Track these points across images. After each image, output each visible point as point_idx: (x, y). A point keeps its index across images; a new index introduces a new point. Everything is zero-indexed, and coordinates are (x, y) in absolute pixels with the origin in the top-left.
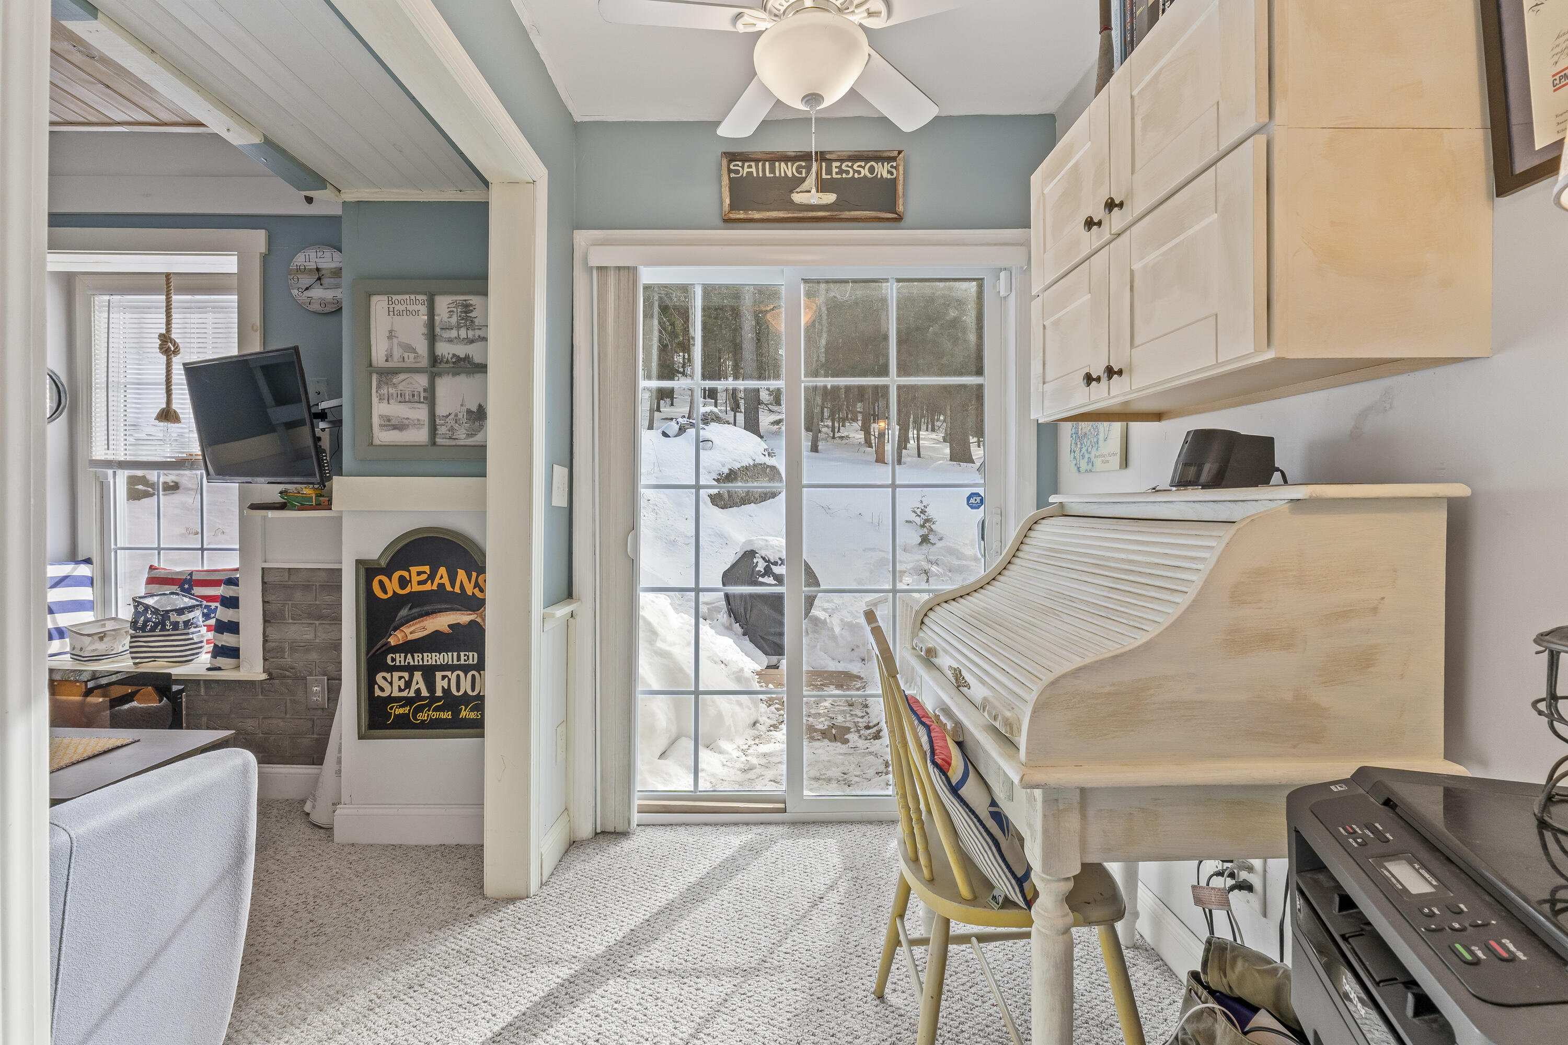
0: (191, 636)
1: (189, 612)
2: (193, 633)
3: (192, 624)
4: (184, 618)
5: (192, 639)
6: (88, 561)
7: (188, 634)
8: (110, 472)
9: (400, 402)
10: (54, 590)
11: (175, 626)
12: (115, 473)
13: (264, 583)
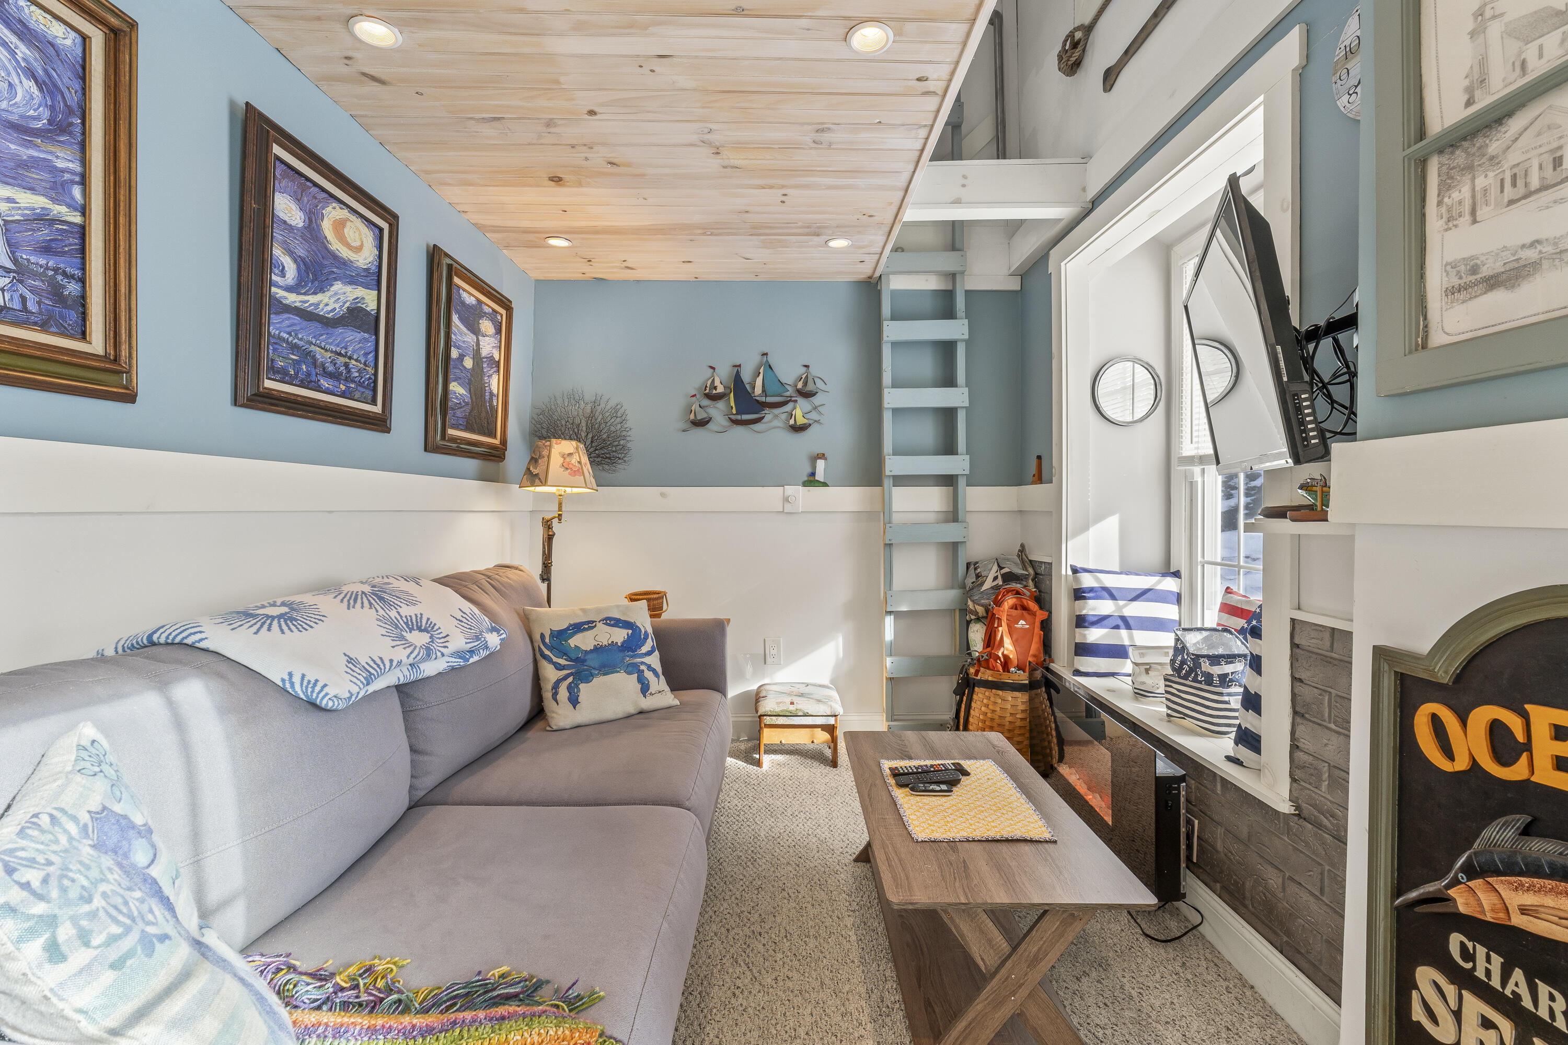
0: (1226, 698)
1: (1227, 663)
2: (1229, 695)
3: (1231, 681)
4: (1216, 670)
5: (1227, 703)
6: (1177, 574)
7: (1221, 694)
8: (1197, 470)
9: (1511, 202)
10: (1135, 603)
11: (1209, 679)
12: (1203, 471)
13: (1294, 646)
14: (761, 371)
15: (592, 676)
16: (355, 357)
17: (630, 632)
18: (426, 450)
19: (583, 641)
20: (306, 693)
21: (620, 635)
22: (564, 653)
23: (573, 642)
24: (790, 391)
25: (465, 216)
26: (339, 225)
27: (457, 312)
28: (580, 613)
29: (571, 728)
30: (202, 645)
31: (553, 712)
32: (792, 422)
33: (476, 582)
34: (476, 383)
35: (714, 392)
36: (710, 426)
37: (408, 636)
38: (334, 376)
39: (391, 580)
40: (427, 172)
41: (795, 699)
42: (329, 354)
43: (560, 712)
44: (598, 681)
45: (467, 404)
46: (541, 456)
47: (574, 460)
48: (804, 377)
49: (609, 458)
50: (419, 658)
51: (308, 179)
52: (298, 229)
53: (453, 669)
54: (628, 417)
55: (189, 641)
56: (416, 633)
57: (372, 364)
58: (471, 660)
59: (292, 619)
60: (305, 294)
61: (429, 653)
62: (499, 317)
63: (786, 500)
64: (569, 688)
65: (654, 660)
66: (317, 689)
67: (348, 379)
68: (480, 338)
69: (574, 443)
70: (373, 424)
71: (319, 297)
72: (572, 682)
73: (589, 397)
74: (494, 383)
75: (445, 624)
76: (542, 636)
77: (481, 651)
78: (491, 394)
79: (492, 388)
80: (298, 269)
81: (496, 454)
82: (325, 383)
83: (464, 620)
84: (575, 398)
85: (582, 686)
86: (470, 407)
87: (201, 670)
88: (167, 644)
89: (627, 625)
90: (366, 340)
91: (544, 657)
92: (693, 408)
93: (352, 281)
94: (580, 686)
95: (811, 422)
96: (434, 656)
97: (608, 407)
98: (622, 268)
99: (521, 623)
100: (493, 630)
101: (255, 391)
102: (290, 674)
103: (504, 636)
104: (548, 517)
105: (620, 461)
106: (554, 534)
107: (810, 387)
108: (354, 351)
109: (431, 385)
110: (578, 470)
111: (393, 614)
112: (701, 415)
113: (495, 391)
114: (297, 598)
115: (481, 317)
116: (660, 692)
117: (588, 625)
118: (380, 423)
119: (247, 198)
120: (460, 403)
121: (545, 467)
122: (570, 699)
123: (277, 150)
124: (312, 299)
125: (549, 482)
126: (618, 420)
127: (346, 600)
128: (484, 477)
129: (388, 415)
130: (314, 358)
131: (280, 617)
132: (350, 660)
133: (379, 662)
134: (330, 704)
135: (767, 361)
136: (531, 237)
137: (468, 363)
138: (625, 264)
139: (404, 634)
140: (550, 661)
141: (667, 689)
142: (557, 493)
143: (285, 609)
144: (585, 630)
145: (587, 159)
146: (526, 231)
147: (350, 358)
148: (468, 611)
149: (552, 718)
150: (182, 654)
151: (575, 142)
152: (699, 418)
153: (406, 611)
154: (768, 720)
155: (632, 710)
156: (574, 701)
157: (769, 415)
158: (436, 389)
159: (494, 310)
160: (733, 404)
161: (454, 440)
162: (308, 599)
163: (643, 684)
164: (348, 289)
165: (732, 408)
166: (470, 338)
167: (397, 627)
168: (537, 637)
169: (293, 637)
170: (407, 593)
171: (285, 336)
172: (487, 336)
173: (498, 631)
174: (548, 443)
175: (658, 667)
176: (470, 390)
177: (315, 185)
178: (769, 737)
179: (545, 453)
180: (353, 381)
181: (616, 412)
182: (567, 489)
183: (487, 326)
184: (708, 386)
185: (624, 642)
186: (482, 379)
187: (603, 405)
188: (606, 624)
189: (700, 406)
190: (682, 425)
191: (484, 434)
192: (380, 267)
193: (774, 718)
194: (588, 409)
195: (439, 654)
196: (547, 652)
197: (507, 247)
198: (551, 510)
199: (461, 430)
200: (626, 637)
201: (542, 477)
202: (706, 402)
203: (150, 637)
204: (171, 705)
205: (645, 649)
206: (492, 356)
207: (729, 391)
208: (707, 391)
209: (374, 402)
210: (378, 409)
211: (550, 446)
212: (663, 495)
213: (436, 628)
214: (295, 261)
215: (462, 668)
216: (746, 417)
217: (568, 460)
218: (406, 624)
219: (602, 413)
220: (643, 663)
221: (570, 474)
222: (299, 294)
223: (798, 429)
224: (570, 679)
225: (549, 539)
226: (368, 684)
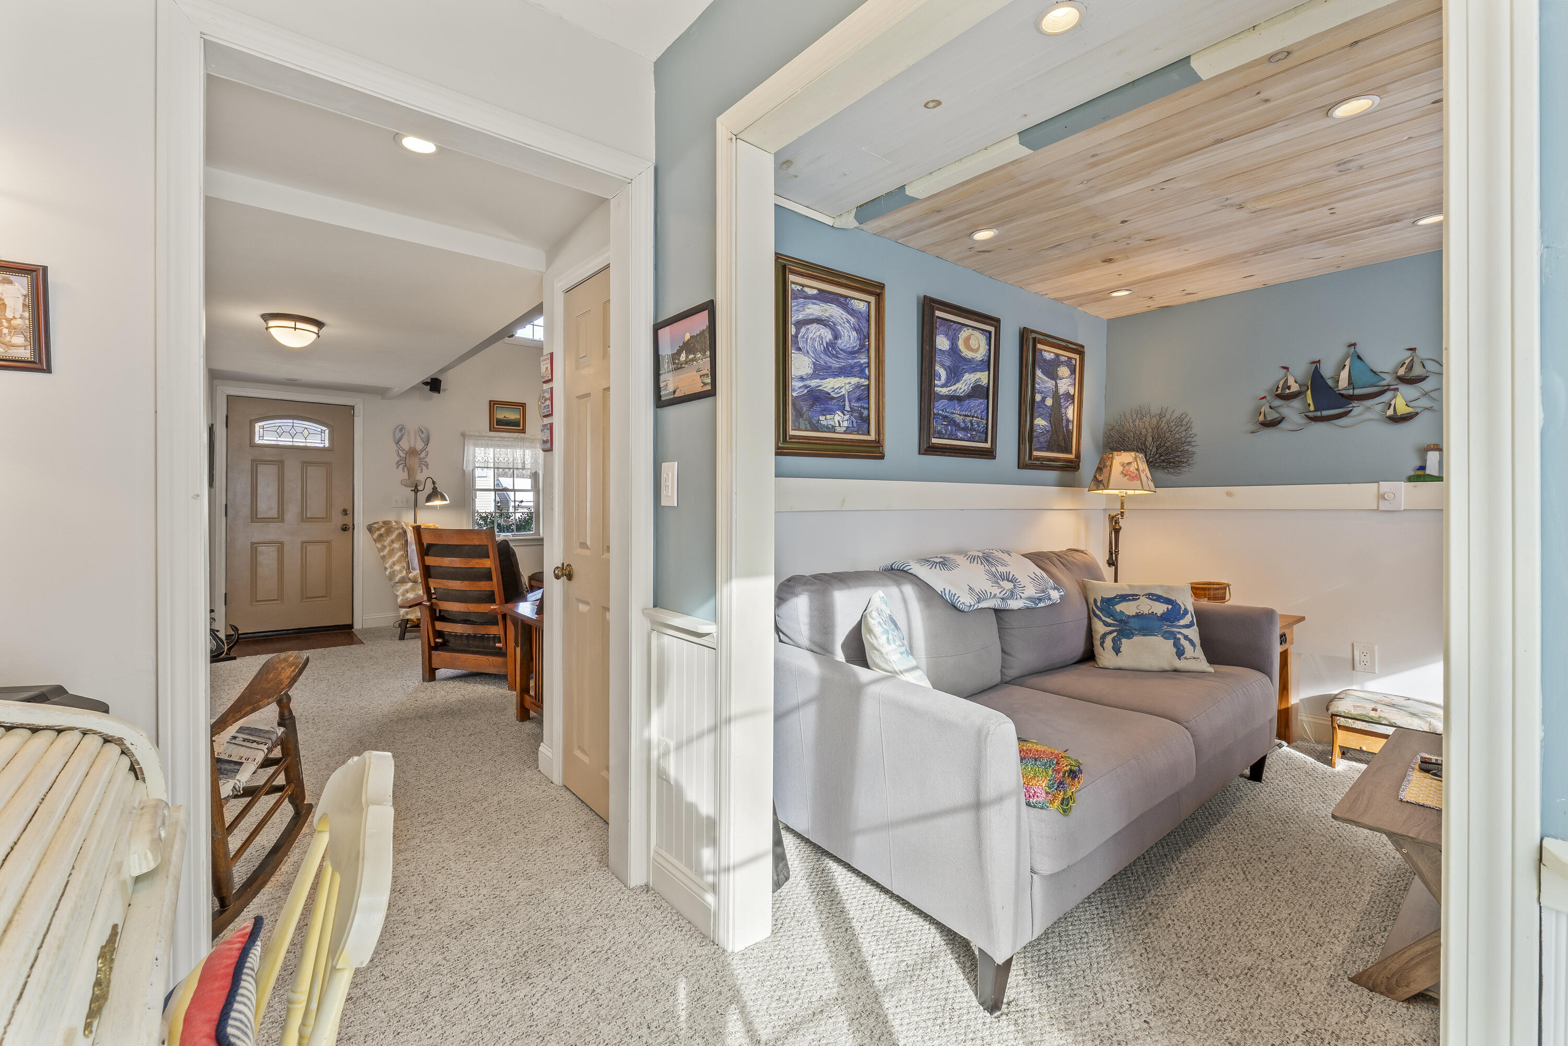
14: (1347, 363)
15: (1133, 634)
16: (976, 416)
17: (1170, 607)
18: (1018, 468)
19: (1127, 609)
20: (950, 599)
21: (1160, 608)
22: (1111, 614)
23: (1119, 608)
24: (1388, 379)
25: (1047, 296)
26: (967, 339)
27: (1040, 368)
28: (1127, 588)
29: (1114, 669)
30: (910, 571)
31: (1100, 655)
32: (1390, 412)
33: (1049, 559)
34: (1056, 416)
35: (1287, 391)
36: (1282, 425)
37: (1001, 583)
38: (965, 429)
39: (994, 551)
40: (1018, 282)
41: (1379, 707)
42: (962, 417)
43: (1106, 655)
44: (1137, 639)
45: (1048, 431)
46: (1105, 466)
47: (1133, 468)
48: (1407, 362)
49: (1173, 463)
50: (1006, 595)
51: (952, 321)
52: (946, 351)
53: (1028, 608)
54: (1193, 425)
55: (905, 569)
56: (1006, 582)
57: (985, 418)
58: (1040, 605)
59: (945, 565)
60: (950, 386)
61: (1012, 595)
62: (1074, 362)
63: (1381, 497)
64: (1113, 640)
65: (1193, 633)
66: (956, 598)
67: (973, 429)
68: (1058, 381)
69: (1133, 454)
70: (986, 455)
71: (958, 385)
72: (1116, 636)
73: (1155, 410)
74: (1070, 412)
75: (1023, 580)
76: (1095, 601)
77: (1046, 601)
78: (1068, 420)
79: (1068, 416)
80: (947, 374)
81: (1072, 466)
82: (960, 435)
83: (1036, 579)
84: (1141, 413)
85: (1124, 640)
86: (1050, 433)
87: (912, 582)
88: (897, 570)
89: (1168, 601)
90: (982, 403)
91: (1096, 616)
92: (1262, 410)
93: (974, 370)
94: (1122, 640)
95: (1418, 410)
96: (1015, 597)
97: (1174, 417)
98: (1184, 295)
99: (1079, 589)
100: (1055, 588)
101: (928, 446)
102: (944, 589)
103: (1062, 593)
104: (1113, 514)
105: (1184, 465)
106: (1121, 528)
107: (1418, 371)
108: (975, 412)
109: (1022, 423)
110: (1136, 476)
111: (993, 569)
112: (1272, 416)
113: (1071, 418)
114: (947, 556)
115: (1059, 366)
116: (1194, 658)
117: (1134, 597)
118: (989, 454)
119: (924, 345)
120: (1043, 432)
121: (1108, 475)
122: (1113, 648)
123: (938, 313)
124: (953, 388)
125: (1111, 486)
126: (1183, 428)
127: (969, 559)
128: (1062, 484)
129: (995, 449)
130: (955, 422)
131: (940, 563)
132: (970, 588)
133: (984, 592)
134: (961, 606)
135: (1355, 352)
136: (1098, 295)
137: (1049, 402)
138: (1185, 292)
139: (999, 581)
140: (1100, 619)
141: (1203, 657)
142: (1120, 495)
143: (942, 560)
144: (1130, 600)
145: (1128, 244)
146: (1092, 293)
147: (973, 417)
148: (1039, 575)
149: (1099, 659)
150: (904, 574)
151: (1116, 239)
152: (1269, 418)
153: (1001, 569)
154: (1342, 721)
155: (1166, 666)
156: (1117, 650)
157: (1358, 408)
158: (1025, 426)
159: (1069, 358)
160: (1310, 401)
161: (1038, 459)
162: (951, 556)
163: (1178, 649)
164: (972, 375)
165: (1309, 405)
166: (1050, 384)
167: (995, 577)
168: (1091, 601)
169: (945, 573)
170: (1002, 559)
171: (941, 412)
172: (1064, 378)
173: (1058, 590)
174: (1111, 456)
175: (1197, 640)
176: (1050, 422)
177: (955, 322)
178: (1343, 739)
179: (1108, 463)
180: (974, 430)
181: (1181, 421)
182: (1128, 491)
183: (1064, 371)
184: (1280, 386)
185: (1164, 613)
186: (1060, 411)
187: (1168, 416)
188: (1149, 598)
189: (1271, 407)
190: (1251, 427)
191: (1062, 452)
192: (989, 356)
193: (1350, 720)
194: (1154, 421)
195: (1018, 596)
196: (1098, 613)
197: (1080, 305)
198: (1116, 508)
199: (1044, 451)
200: (1166, 610)
201: (1105, 482)
202: (1278, 402)
203: (891, 566)
204: (902, 592)
205: (1182, 622)
206: (1068, 392)
207: (1306, 388)
208: (1279, 391)
209: (986, 441)
210: (988, 445)
211: (1112, 458)
212: (1229, 494)
213: (1018, 581)
214: (945, 369)
215: (1033, 608)
216: (1326, 413)
217: (1127, 468)
218: (1001, 576)
219: (1168, 423)
220: (1179, 633)
221: (1129, 479)
222: (947, 387)
223: (1397, 419)
224: (1115, 634)
225: (1117, 531)
226: (979, 602)
